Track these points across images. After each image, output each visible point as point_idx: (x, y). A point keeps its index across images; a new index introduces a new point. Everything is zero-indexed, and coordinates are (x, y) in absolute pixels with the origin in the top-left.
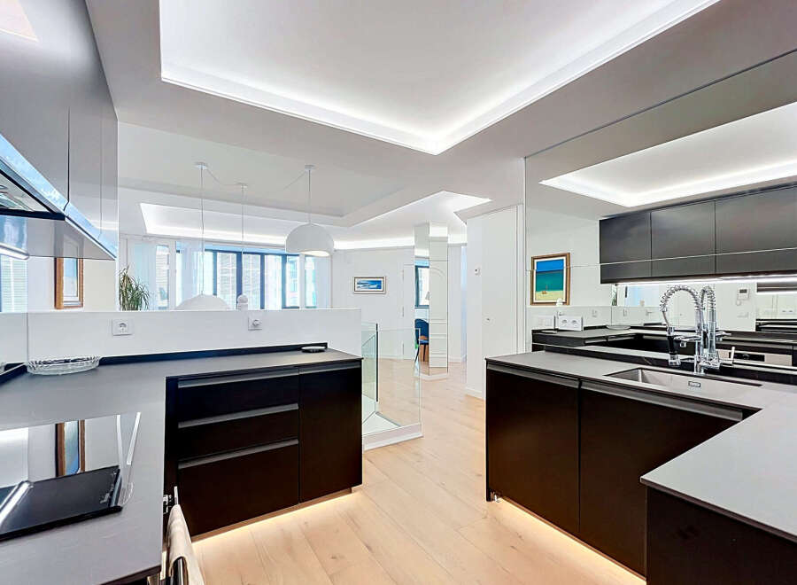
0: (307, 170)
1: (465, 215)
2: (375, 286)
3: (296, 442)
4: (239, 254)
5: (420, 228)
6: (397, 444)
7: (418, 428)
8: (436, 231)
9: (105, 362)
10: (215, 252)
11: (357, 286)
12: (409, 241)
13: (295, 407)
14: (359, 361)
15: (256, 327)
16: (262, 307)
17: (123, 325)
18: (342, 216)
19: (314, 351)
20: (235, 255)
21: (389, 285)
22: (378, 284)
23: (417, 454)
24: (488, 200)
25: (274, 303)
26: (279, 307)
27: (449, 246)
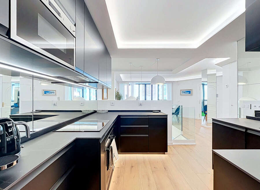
0: (157, 60)
1: (220, 64)
2: (188, 93)
3: (148, 136)
4: (145, 85)
5: (204, 72)
6: (185, 145)
7: (195, 141)
8: (209, 72)
9: (109, 111)
10: (139, 84)
11: (181, 93)
12: (199, 76)
13: (147, 126)
14: (167, 116)
15: (141, 105)
16: (152, 100)
17: (112, 103)
18: (172, 71)
19: (156, 112)
20: (144, 85)
21: (194, 92)
22: (189, 92)
23: (191, 149)
24: (229, 58)
25: (155, 98)
26: (157, 99)
27: (217, 77)
